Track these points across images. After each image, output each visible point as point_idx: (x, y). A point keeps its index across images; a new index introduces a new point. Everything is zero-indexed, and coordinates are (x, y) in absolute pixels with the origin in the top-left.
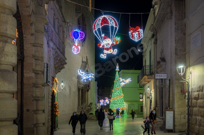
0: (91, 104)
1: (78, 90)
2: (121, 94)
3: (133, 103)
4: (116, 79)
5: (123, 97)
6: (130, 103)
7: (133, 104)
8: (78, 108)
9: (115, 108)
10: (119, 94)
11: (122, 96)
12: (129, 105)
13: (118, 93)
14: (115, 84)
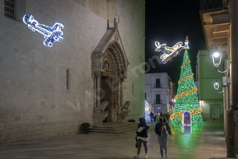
0: (127, 103)
1: (94, 77)
2: (192, 87)
3: (218, 103)
4: (184, 63)
5: (196, 92)
6: (213, 103)
7: (219, 105)
8: (94, 111)
9: (182, 111)
10: (188, 88)
11: (194, 91)
12: (212, 106)
13: (188, 85)
14: (182, 71)
